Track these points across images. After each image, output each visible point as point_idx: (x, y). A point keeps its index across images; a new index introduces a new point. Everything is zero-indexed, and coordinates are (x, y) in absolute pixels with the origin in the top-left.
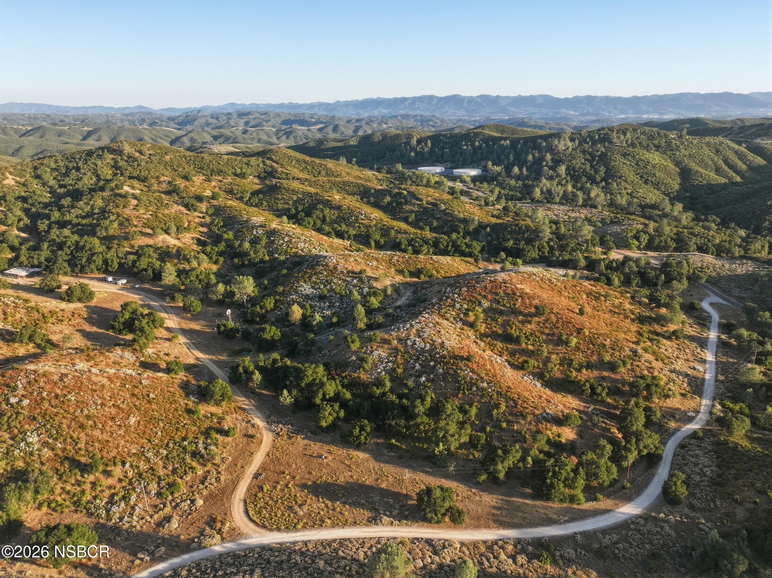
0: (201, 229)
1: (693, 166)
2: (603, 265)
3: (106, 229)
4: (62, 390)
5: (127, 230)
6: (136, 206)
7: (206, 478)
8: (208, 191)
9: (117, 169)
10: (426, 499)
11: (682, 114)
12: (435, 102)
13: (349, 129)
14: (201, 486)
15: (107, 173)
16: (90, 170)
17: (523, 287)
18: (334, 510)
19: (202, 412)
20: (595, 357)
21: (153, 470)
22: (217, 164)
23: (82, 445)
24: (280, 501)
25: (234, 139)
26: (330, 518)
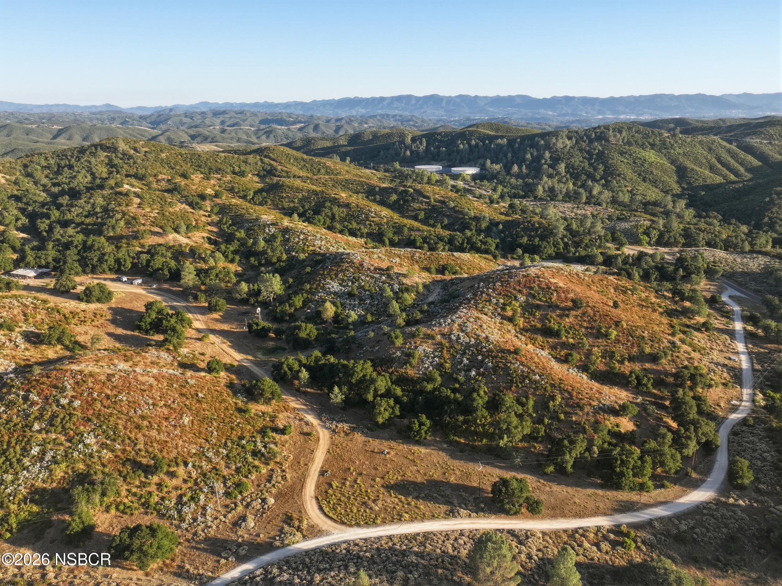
0: (209, 228)
1: (689, 165)
2: (620, 260)
3: (113, 228)
4: (111, 390)
5: (135, 229)
6: (140, 204)
7: (271, 476)
8: (209, 190)
9: (112, 167)
10: (504, 490)
11: (658, 115)
12: (413, 102)
13: (330, 128)
14: (268, 485)
15: (102, 171)
16: (83, 168)
17: (555, 281)
18: (409, 504)
19: (253, 411)
20: (635, 349)
21: (217, 470)
22: (214, 162)
23: (141, 446)
24: (352, 497)
25: (212, 139)
26: (407, 513)
